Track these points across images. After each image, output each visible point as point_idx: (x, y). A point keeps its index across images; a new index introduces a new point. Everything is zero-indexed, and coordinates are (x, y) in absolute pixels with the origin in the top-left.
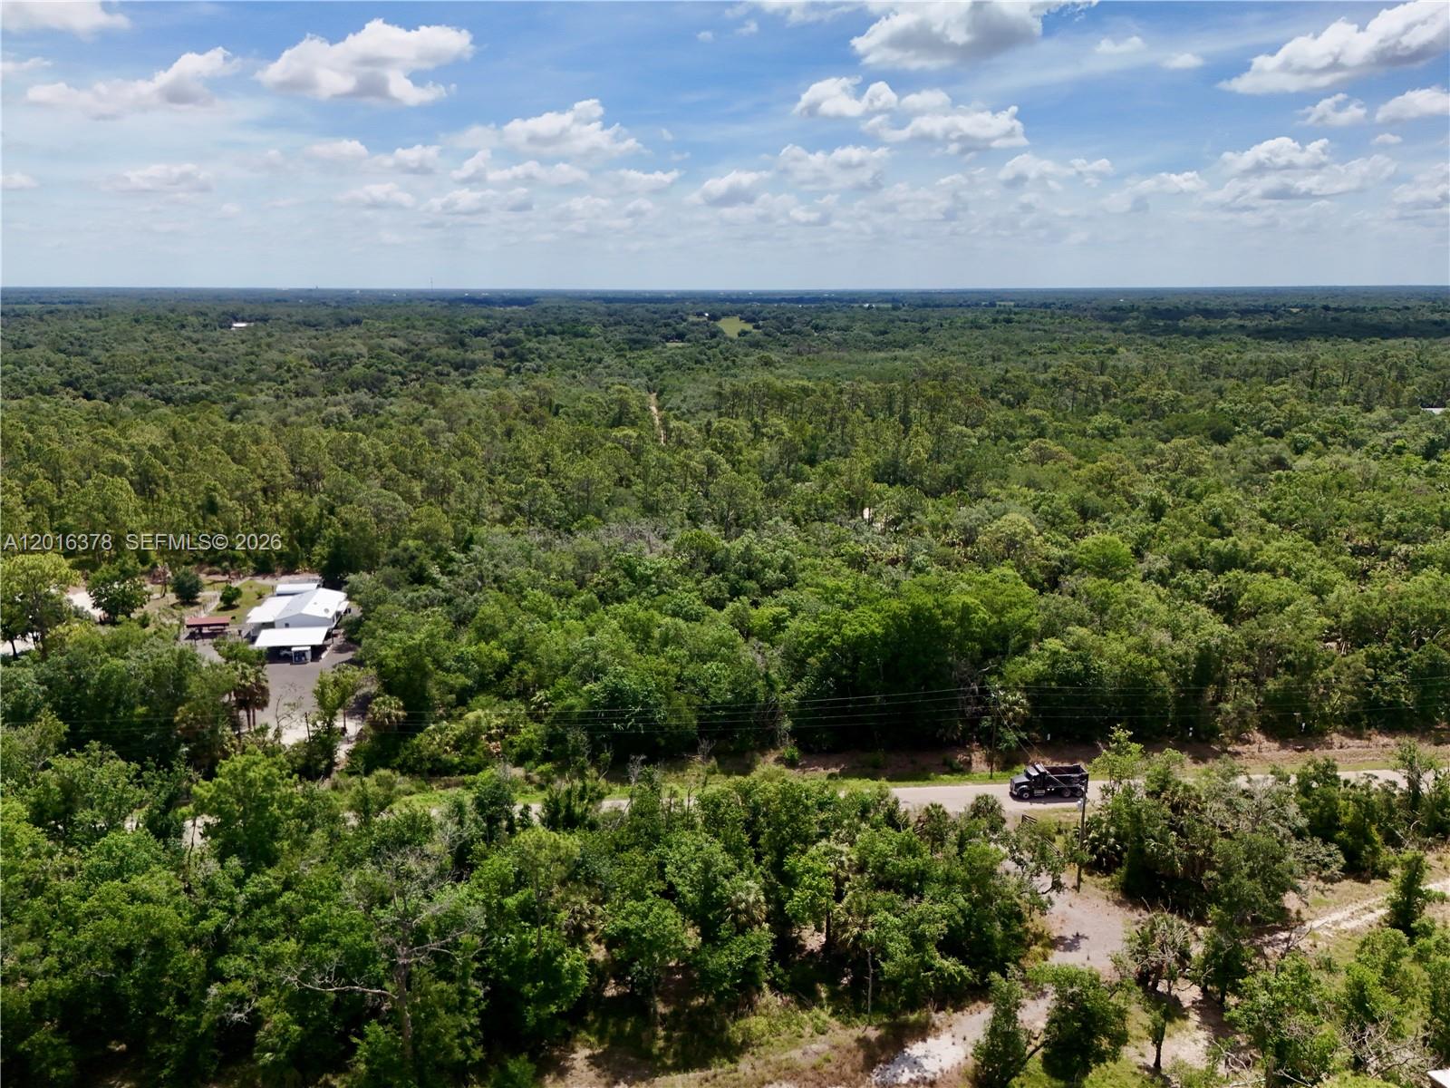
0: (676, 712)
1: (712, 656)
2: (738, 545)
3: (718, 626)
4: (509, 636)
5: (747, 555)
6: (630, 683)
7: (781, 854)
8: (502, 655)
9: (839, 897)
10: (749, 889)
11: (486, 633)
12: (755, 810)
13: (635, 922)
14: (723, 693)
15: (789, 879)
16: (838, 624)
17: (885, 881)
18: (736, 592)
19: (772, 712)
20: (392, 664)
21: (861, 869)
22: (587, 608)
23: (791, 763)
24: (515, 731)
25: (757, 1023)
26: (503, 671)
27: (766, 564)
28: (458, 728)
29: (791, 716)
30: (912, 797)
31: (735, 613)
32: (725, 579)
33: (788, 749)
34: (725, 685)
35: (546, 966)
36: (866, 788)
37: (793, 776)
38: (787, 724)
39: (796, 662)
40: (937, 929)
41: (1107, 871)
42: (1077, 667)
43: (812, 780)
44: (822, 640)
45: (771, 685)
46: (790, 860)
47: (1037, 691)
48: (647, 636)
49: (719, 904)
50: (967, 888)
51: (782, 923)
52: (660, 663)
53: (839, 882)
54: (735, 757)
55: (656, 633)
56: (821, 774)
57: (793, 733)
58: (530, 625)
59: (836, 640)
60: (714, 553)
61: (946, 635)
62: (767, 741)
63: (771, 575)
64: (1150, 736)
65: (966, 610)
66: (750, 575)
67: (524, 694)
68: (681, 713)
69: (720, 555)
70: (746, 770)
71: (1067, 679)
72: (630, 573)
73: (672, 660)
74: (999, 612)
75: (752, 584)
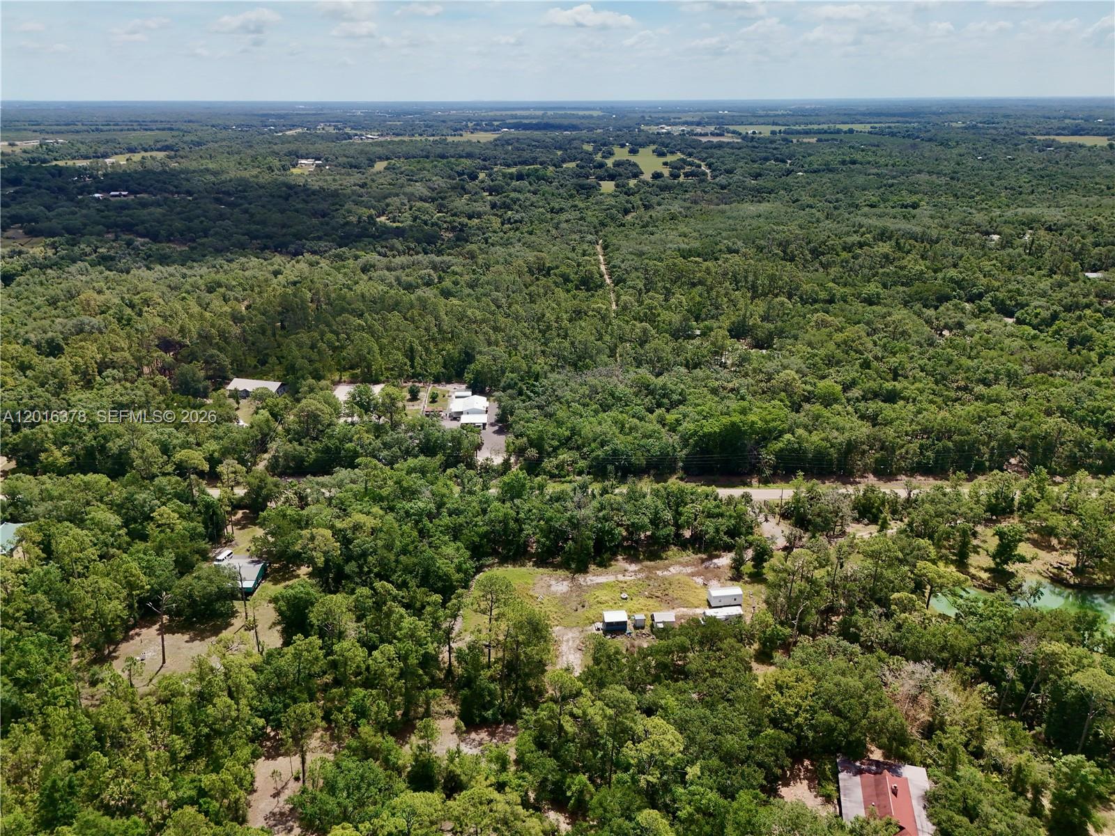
0: (639, 460)
1: (651, 436)
2: (660, 381)
3: (651, 424)
4: (569, 425)
5: (664, 387)
6: (621, 447)
7: (678, 507)
8: (568, 433)
9: (695, 520)
10: (668, 515)
11: (560, 424)
12: (668, 494)
13: (636, 521)
14: (656, 451)
15: (680, 514)
16: (702, 427)
17: (710, 515)
18: (659, 405)
19: (675, 460)
20: (533, 437)
21: (703, 512)
22: (596, 412)
23: (682, 479)
24: (577, 463)
25: (670, 553)
26: (569, 439)
27: (673, 392)
28: (555, 462)
29: (683, 461)
30: (723, 493)
31: (659, 416)
32: (654, 398)
33: (680, 474)
34: (657, 449)
35: (610, 532)
36: (708, 489)
37: (682, 484)
38: (681, 464)
39: (685, 441)
40: (724, 528)
41: (789, 519)
42: (796, 446)
43: (689, 486)
44: (696, 432)
45: (674, 449)
46: (681, 509)
47: (780, 454)
48: (623, 426)
49: (659, 518)
50: (735, 518)
51: (679, 527)
52: (630, 438)
53: (696, 516)
54: (661, 477)
55: (627, 426)
56: (693, 485)
57: (683, 468)
58: (577, 421)
59: (701, 433)
60: (649, 386)
61: (745, 432)
62: (673, 471)
63: (675, 397)
64: (809, 475)
65: (753, 423)
66: (664, 396)
67: (578, 448)
68: (639, 459)
69: (652, 387)
70: (665, 481)
71: (794, 450)
72: (612, 395)
73: (636, 438)
74: (767, 422)
75: (666, 401)
